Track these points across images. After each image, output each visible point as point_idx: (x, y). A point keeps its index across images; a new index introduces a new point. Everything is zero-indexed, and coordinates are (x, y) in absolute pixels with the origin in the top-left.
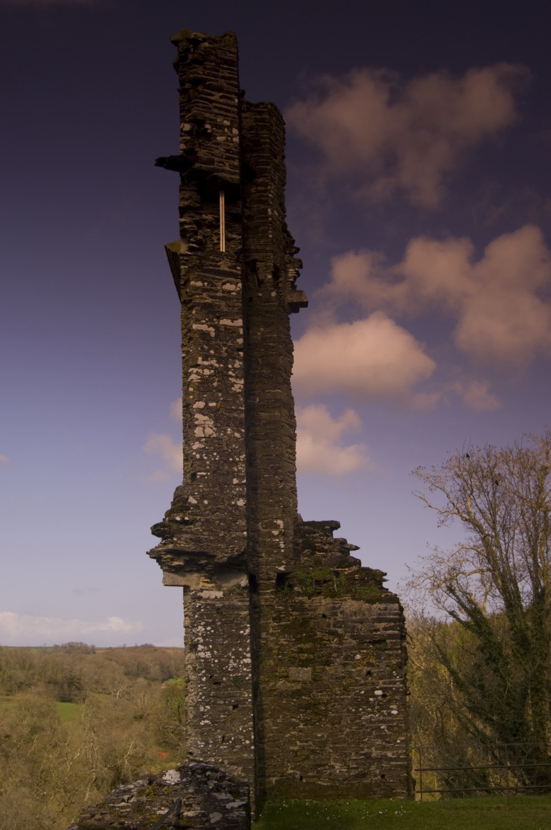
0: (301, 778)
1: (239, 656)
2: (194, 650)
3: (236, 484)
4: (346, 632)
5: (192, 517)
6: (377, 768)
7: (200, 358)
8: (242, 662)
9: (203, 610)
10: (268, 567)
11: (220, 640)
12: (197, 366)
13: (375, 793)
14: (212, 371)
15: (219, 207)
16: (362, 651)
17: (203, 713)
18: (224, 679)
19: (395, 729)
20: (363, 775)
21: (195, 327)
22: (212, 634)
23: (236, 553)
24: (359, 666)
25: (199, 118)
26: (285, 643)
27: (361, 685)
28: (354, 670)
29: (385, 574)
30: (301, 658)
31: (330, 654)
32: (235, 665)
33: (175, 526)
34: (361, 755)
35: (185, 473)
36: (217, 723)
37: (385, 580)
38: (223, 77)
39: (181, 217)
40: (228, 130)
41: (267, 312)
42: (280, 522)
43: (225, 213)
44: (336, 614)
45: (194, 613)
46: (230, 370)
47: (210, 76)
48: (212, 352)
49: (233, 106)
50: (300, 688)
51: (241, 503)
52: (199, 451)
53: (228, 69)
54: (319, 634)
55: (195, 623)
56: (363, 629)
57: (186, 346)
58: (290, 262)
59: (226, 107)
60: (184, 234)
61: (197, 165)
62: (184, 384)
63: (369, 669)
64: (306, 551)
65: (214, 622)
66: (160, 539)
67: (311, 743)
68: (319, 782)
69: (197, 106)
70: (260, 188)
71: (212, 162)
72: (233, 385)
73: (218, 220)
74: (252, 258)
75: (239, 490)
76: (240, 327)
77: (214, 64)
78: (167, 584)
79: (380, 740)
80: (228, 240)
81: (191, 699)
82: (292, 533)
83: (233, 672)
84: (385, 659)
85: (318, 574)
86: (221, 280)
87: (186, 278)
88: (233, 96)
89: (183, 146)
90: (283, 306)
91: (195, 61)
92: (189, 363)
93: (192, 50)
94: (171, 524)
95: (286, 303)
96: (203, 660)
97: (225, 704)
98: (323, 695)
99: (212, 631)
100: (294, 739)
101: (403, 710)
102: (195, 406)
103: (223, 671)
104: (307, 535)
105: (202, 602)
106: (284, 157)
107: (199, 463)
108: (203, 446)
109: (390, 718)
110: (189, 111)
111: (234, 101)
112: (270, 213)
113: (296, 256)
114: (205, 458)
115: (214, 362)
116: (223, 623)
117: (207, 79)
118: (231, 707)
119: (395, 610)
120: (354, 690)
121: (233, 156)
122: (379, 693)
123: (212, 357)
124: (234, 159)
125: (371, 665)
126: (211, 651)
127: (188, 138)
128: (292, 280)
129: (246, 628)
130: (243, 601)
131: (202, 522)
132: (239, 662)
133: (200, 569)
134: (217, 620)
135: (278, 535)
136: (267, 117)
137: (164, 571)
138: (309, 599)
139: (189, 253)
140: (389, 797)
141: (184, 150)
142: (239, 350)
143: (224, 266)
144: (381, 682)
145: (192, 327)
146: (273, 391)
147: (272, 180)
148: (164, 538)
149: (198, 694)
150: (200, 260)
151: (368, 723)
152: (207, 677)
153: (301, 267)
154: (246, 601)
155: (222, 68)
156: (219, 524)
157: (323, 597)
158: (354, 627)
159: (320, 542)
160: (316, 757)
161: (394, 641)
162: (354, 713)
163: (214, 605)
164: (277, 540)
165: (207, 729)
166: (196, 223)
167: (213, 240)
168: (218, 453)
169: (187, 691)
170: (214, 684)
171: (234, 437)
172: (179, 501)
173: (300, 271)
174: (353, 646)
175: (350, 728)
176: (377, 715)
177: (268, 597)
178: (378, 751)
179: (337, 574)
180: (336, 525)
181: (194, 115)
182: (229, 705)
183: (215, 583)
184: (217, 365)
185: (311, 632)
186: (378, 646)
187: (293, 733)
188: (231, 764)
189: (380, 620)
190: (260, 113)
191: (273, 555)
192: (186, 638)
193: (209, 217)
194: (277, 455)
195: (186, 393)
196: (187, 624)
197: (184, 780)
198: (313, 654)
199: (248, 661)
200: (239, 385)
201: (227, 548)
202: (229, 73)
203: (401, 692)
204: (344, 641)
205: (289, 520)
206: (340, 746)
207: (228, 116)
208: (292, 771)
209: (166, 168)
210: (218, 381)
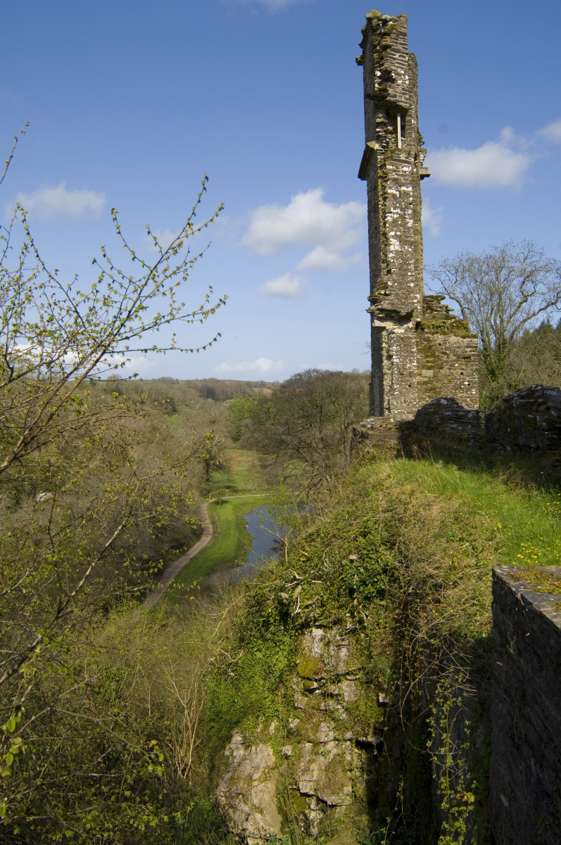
1: (411, 361)
2: (389, 358)
3: (410, 276)
4: (451, 353)
5: (390, 293)
7: (392, 209)
8: (413, 364)
9: (395, 339)
11: (403, 354)
12: (391, 212)
14: (398, 216)
15: (397, 122)
16: (459, 362)
17: (396, 389)
18: (405, 373)
21: (389, 191)
22: (399, 351)
23: (410, 311)
24: (457, 370)
25: (387, 68)
26: (420, 357)
27: (458, 379)
28: (454, 372)
30: (428, 365)
31: (443, 363)
32: (410, 366)
33: (381, 297)
36: (402, 394)
38: (400, 44)
40: (403, 76)
42: (418, 295)
43: (400, 126)
44: (446, 343)
45: (391, 341)
46: (406, 215)
47: (393, 43)
48: (398, 205)
49: (405, 62)
50: (427, 380)
51: (412, 285)
52: (392, 258)
53: (403, 38)
54: (437, 354)
55: (392, 345)
56: (459, 351)
57: (381, 201)
58: (421, 151)
59: (401, 62)
60: (378, 137)
63: (462, 371)
64: (429, 311)
65: (400, 345)
66: (372, 303)
69: (387, 62)
71: (395, 96)
72: (408, 223)
73: (397, 129)
75: (411, 279)
76: (411, 191)
77: (395, 35)
80: (402, 141)
81: (387, 382)
82: (422, 301)
83: (409, 370)
84: (470, 367)
85: (435, 323)
86: (401, 165)
87: (382, 163)
88: (405, 55)
90: (419, 177)
91: (385, 34)
92: (385, 211)
93: (382, 25)
94: (379, 296)
95: (420, 175)
96: (396, 364)
97: (405, 385)
98: (438, 384)
99: (400, 349)
101: (478, 392)
102: (390, 234)
103: (404, 369)
104: (429, 303)
105: (395, 335)
107: (393, 265)
108: (394, 256)
109: (472, 396)
110: (382, 65)
111: (406, 58)
112: (413, 122)
113: (423, 147)
114: (395, 262)
115: (398, 211)
116: (404, 345)
117: (393, 45)
118: (408, 386)
119: (476, 342)
120: (454, 382)
121: (406, 92)
122: (466, 383)
123: (398, 207)
124: (406, 94)
125: (464, 369)
126: (399, 359)
127: (380, 81)
128: (422, 161)
129: (414, 348)
130: (413, 335)
131: (395, 295)
132: (411, 364)
133: (392, 319)
138: (432, 335)
139: (382, 148)
142: (411, 204)
143: (403, 157)
144: (467, 378)
145: (387, 191)
148: (374, 303)
149: (393, 380)
150: (391, 154)
152: (397, 372)
153: (426, 153)
155: (399, 37)
156: (402, 296)
157: (439, 335)
158: (455, 350)
159: (436, 307)
161: (475, 357)
162: (454, 393)
163: (400, 337)
165: (397, 396)
167: (392, 141)
168: (401, 259)
170: (400, 375)
172: (382, 284)
173: (425, 155)
174: (454, 360)
176: (465, 394)
179: (445, 323)
180: (442, 298)
183: (398, 326)
184: (400, 212)
185: (433, 352)
186: (466, 360)
188: (408, 413)
189: (468, 347)
195: (383, 227)
198: (434, 363)
199: (415, 364)
200: (410, 223)
201: (405, 308)
202: (403, 41)
203: (478, 383)
204: (449, 357)
205: (421, 294)
207: (403, 68)
210: (401, 221)
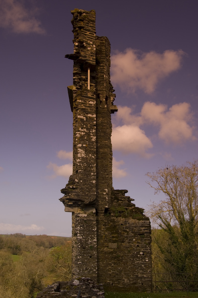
0: (112, 284)
1: (92, 238)
2: (76, 235)
3: (92, 175)
4: (130, 231)
5: (76, 187)
6: (140, 281)
7: (80, 128)
8: (93, 241)
9: (79, 221)
10: (102, 206)
11: (86, 232)
12: (79, 131)
13: (139, 290)
14: (85, 133)
15: (88, 73)
16: (136, 238)
17: (79, 259)
18: (87, 247)
19: (147, 266)
20: (135, 283)
21: (78, 117)
22: (83, 230)
23: (92, 200)
24: (134, 243)
25: (81, 41)
26: (107, 234)
27: (135, 250)
28: (132, 245)
29: (144, 210)
30: (113, 240)
31: (124, 238)
32: (91, 241)
33: (70, 190)
34: (135, 276)
35: (74, 170)
36: (84, 263)
37: (144, 212)
38: (90, 26)
39: (74, 77)
40: (92, 45)
41: (103, 113)
42: (106, 190)
43: (90, 76)
44: (126, 224)
45: (76, 222)
46: (91, 133)
47: (85, 26)
48: (85, 126)
49: (94, 37)
50: (113, 251)
51: (94, 182)
52: (79, 162)
53: (92, 23)
54: (120, 231)
55: (76, 226)
56: (136, 230)
57: (74, 124)
58: (111, 95)
59: (91, 37)
60: (75, 83)
61: (80, 58)
62: (74, 138)
63: (138, 244)
64: (115, 200)
66: (64, 194)
67: (116, 271)
68: (119, 286)
69: (81, 36)
70: (101, 68)
71: (86, 57)
72: (92, 138)
73: (87, 78)
74: (98, 93)
75: (94, 177)
76: (95, 117)
77: (87, 21)
78: (66, 211)
79: (141, 271)
80: (91, 86)
81: (74, 253)
82: (111, 194)
83: (90, 244)
84: (144, 241)
85: (119, 209)
86: (88, 100)
87: (76, 99)
88: (94, 33)
89: (75, 51)
90: (109, 111)
91: (80, 20)
92: (76, 130)
93: (79, 16)
94: (68, 189)
95: (110, 110)
96: (79, 240)
97: (87, 256)
98: (121, 254)
99: (83, 229)
100: (110, 270)
101: (150, 260)
102: (78, 146)
103: (86, 244)
104: (116, 195)
105: (79, 218)
106: (110, 57)
107: (79, 167)
108: (81, 161)
109: (145, 263)
110: (78, 38)
111: (94, 35)
112: (105, 77)
113: (113, 93)
114: (81, 165)
115: (85, 130)
116: (87, 226)
117: (85, 27)
118: (89, 257)
119: (148, 223)
120: (132, 252)
121: (93, 55)
122: (141, 253)
123: (85, 128)
124: (94, 56)
126: (82, 236)
127: (77, 48)
128: (112, 101)
129: (95, 228)
130: (94, 218)
131: (80, 189)
132: (92, 240)
133: (78, 206)
134: (84, 225)
135: (105, 194)
136: (105, 42)
137: (65, 206)
138: (117, 218)
139: (77, 90)
140: (144, 292)
141: (76, 52)
142: (94, 126)
143: (89, 95)
144: (142, 249)
145: (77, 117)
146: (105, 142)
147: (106, 65)
148: (65, 194)
149: (77, 252)
150: (81, 92)
151: (137, 264)
152: (80, 246)
153: (115, 97)
154: (95, 218)
155: (90, 23)
156: (86, 190)
157: (121, 217)
158: (133, 229)
159: (121, 197)
160: (118, 276)
161: (147, 234)
162: (132, 260)
163: (84, 219)
164: (105, 196)
165: (80, 265)
166: (79, 79)
167: (85, 86)
168: (86, 163)
169: (72, 251)
170: (83, 248)
171: (92, 158)
172: (71, 181)
173: (115, 98)
174: (132, 236)
175: (131, 266)
176: (141, 261)
177: (101, 217)
178: (141, 275)
179: (127, 209)
180: (126, 191)
181: (80, 40)
182: (88, 256)
183: (84, 211)
184: (86, 131)
185: (117, 230)
186: (141, 236)
187: (110, 267)
189: (142, 227)
190: (102, 40)
191: (104, 202)
192: (72, 231)
193: (84, 77)
194: (106, 165)
195: (75, 141)
196: (73, 226)
197: (81, 284)
198: (118, 238)
199: (96, 240)
200: (94, 139)
201: (89, 198)
202: (93, 25)
203: (150, 253)
204: (129, 234)
205: (109, 189)
206: (127, 272)
207: (92, 41)
208: (109, 281)
209: (69, 58)
210: (87, 137)
